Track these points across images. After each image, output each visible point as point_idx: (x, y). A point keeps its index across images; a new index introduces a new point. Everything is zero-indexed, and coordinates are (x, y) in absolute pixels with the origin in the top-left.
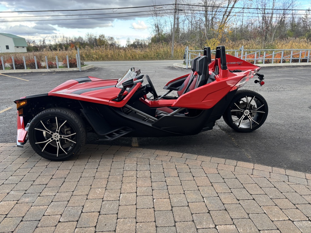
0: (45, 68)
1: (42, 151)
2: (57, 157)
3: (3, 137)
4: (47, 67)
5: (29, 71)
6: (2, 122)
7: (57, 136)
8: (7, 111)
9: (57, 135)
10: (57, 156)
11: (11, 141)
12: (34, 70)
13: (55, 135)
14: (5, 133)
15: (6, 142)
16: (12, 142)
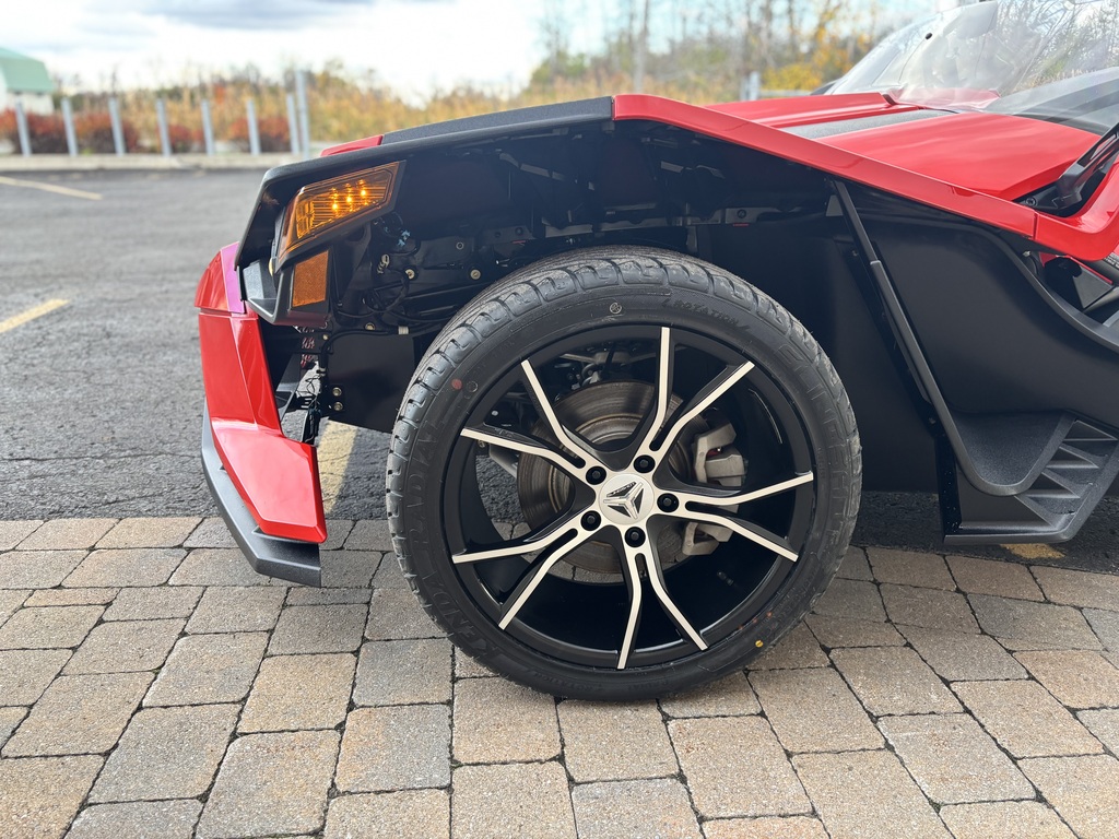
0: (154, 151)
1: (503, 625)
2: (621, 674)
3: (73, 473)
4: (166, 147)
5: (91, 161)
6: (37, 375)
7: (638, 502)
8: (48, 316)
9: (633, 493)
10: (621, 665)
11: (144, 505)
12: (108, 161)
13: (623, 493)
14: (78, 441)
15: (113, 507)
16: (151, 513)
